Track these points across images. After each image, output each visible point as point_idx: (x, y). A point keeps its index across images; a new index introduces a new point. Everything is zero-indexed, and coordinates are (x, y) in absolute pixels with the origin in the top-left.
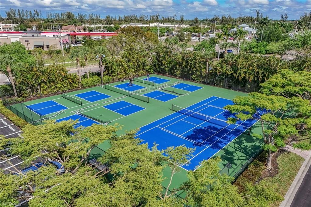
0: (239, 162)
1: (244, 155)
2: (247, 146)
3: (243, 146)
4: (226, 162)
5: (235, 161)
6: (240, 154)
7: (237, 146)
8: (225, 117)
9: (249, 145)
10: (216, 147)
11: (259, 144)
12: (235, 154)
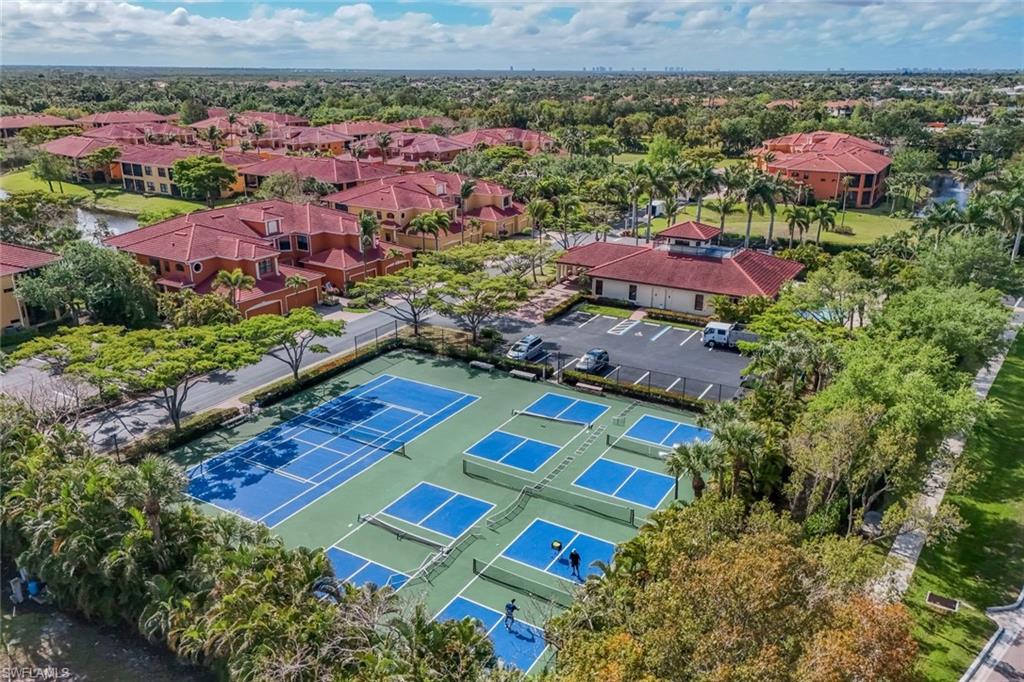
0: (328, 386)
4: (344, 385)
5: (332, 386)
7: (315, 403)
8: (295, 451)
12: (326, 393)
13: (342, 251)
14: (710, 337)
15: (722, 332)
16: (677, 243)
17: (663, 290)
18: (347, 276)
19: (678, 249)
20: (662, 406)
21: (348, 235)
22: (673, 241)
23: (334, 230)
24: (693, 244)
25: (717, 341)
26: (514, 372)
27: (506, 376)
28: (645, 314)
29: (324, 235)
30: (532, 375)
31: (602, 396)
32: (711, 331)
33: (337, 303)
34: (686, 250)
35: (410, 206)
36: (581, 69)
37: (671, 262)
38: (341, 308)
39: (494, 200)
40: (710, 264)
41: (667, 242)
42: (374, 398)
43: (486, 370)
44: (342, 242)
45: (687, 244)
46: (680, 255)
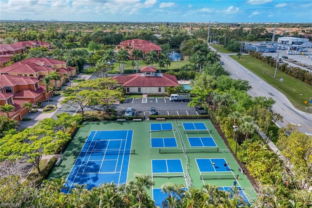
0: (76, 140)
1: (76, 144)
2: (75, 148)
3: (77, 147)
4: (82, 138)
5: (78, 140)
6: (77, 143)
7: (80, 147)
8: (96, 164)
9: (74, 150)
10: (89, 142)
11: (69, 152)
12: (79, 142)
13: (29, 91)
14: (173, 98)
15: (176, 97)
16: (147, 74)
17: (149, 88)
18: (36, 100)
19: (148, 75)
20: (183, 120)
21: (29, 84)
22: (145, 73)
23: (22, 83)
24: (151, 73)
25: (175, 99)
26: (134, 120)
27: (132, 122)
28: (147, 95)
29: (17, 86)
30: (141, 120)
31: (165, 121)
32: (173, 97)
33: (37, 111)
34: (150, 75)
35: (38, 71)
36: (20, 20)
37: (148, 79)
38: (41, 112)
39: (62, 66)
40: (159, 78)
41: (143, 73)
42: (100, 139)
43: (124, 121)
44: (27, 87)
45: (150, 73)
46: (149, 77)
